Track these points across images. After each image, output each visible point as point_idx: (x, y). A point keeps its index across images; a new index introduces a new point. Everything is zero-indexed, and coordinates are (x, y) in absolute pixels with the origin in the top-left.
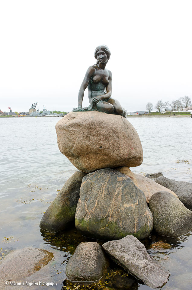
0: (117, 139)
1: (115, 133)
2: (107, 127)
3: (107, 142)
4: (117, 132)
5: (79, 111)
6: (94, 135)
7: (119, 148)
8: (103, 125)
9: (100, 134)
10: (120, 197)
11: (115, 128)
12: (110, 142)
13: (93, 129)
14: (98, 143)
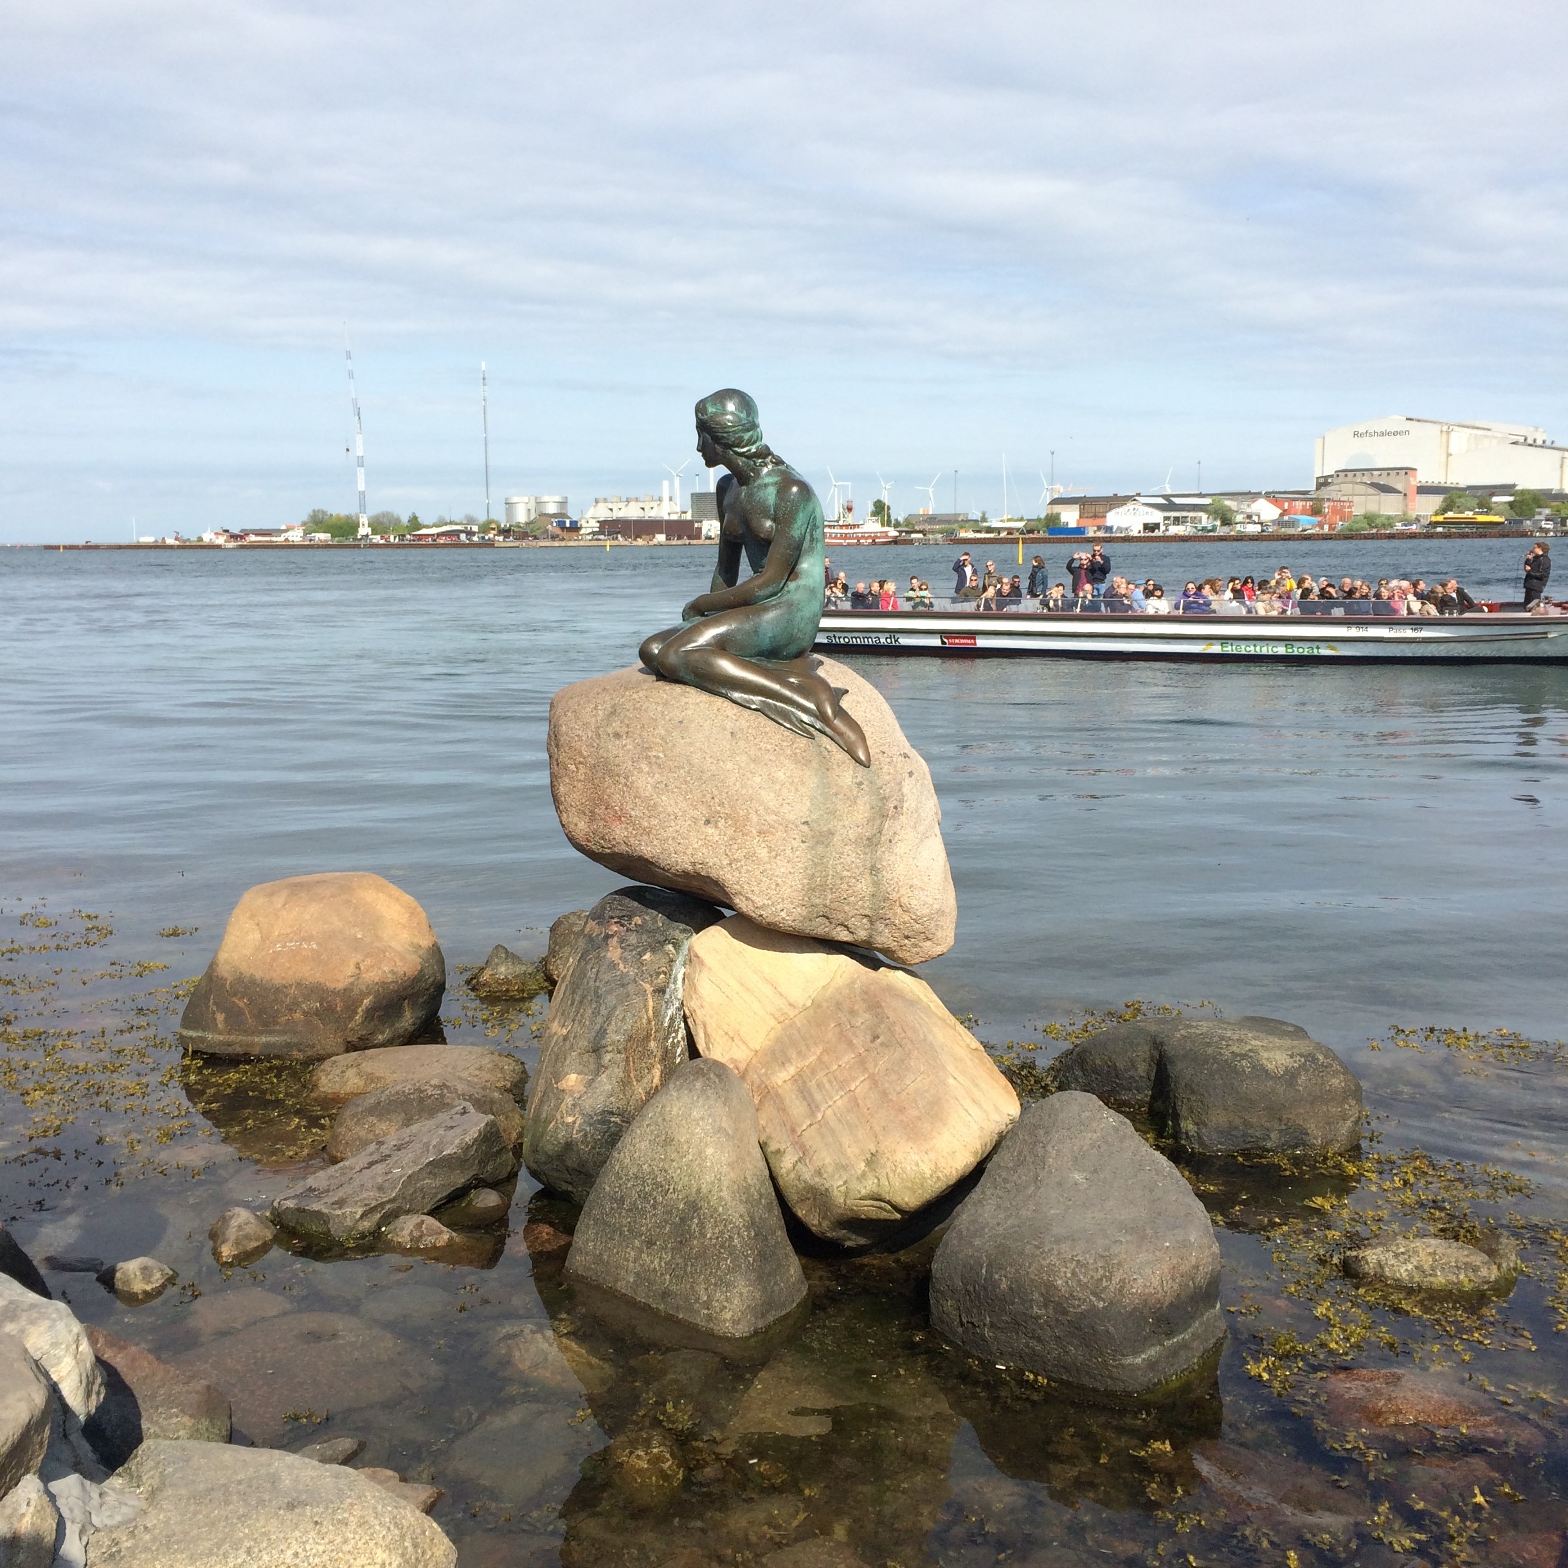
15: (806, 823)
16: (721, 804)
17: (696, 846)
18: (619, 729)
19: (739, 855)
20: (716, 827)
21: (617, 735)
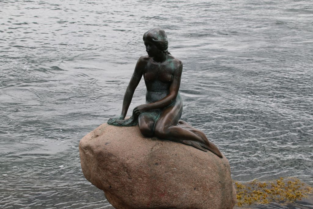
0: (129, 181)
1: (127, 171)
2: (116, 161)
3: (116, 181)
4: (130, 171)
5: (112, 124)
6: (104, 169)
7: (132, 192)
8: (113, 158)
9: (108, 169)
11: (127, 164)
12: (120, 182)
13: (102, 161)
14: (107, 181)
15: (220, 182)
16: (198, 182)
17: (193, 198)
18: (157, 162)
19: (206, 198)
20: (198, 190)
21: (157, 164)
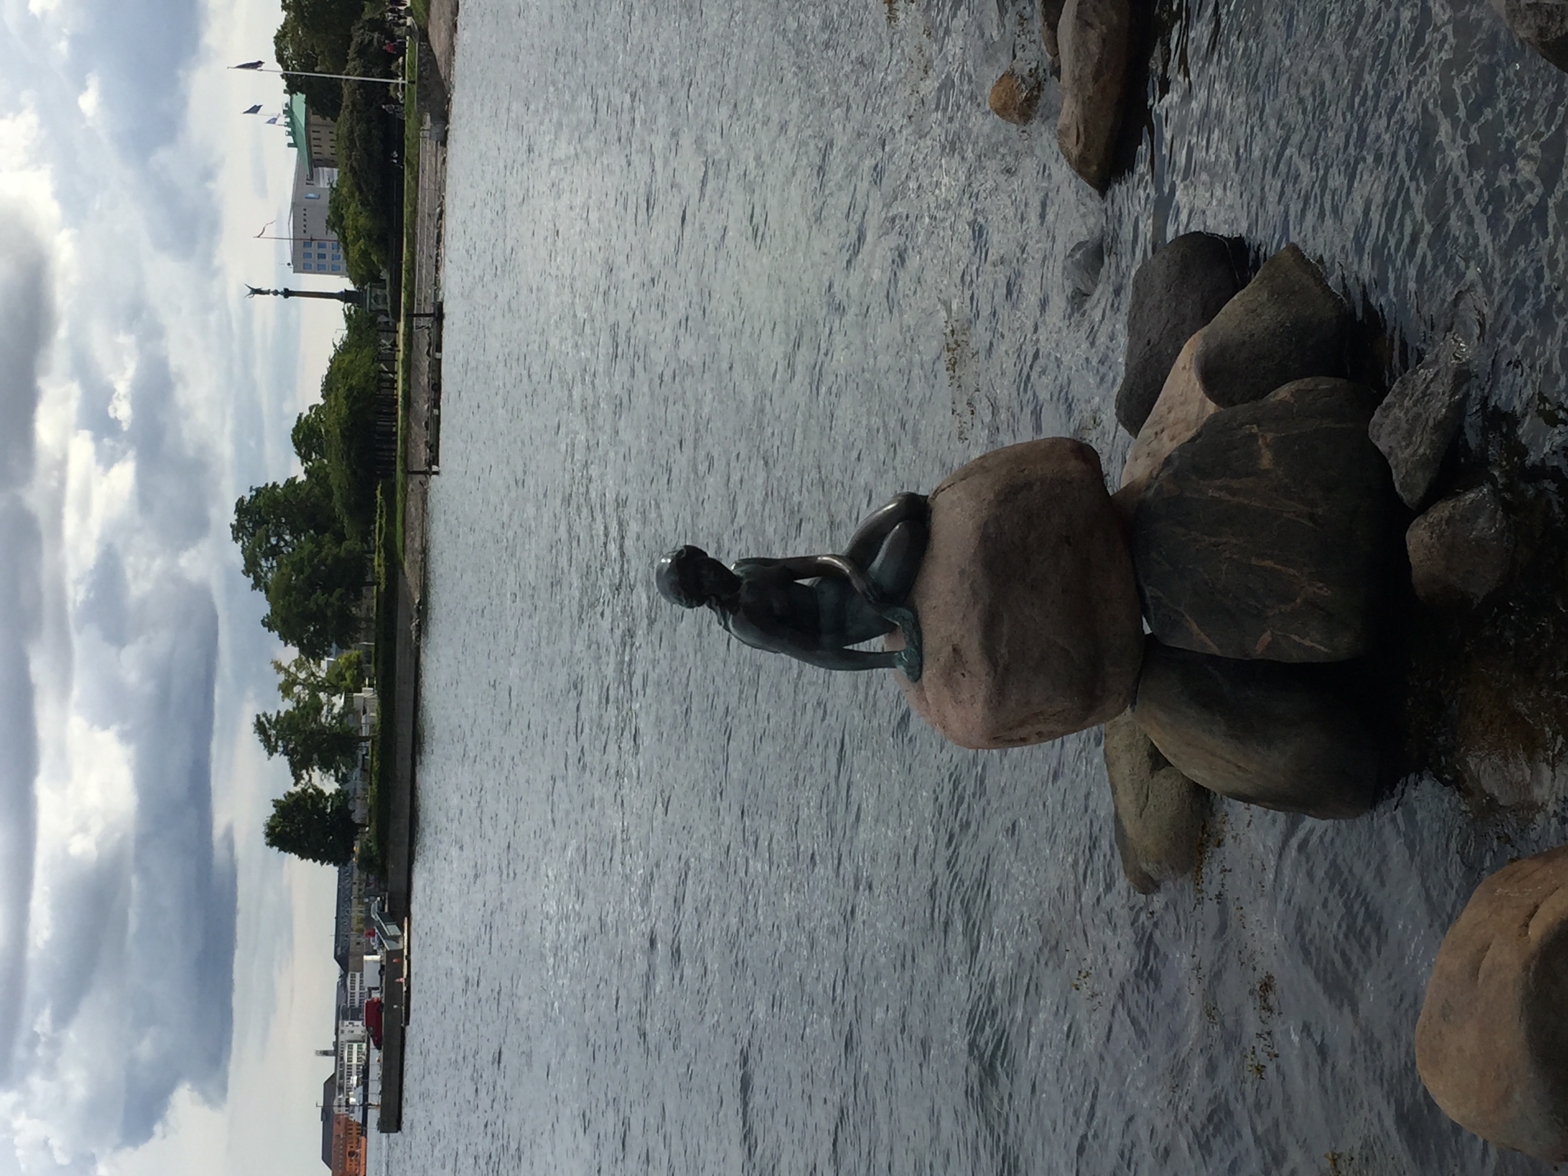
10: (1235, 484)
